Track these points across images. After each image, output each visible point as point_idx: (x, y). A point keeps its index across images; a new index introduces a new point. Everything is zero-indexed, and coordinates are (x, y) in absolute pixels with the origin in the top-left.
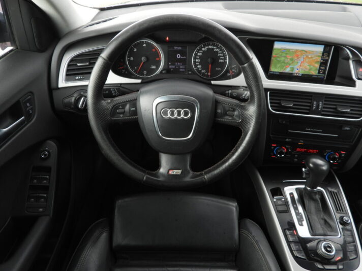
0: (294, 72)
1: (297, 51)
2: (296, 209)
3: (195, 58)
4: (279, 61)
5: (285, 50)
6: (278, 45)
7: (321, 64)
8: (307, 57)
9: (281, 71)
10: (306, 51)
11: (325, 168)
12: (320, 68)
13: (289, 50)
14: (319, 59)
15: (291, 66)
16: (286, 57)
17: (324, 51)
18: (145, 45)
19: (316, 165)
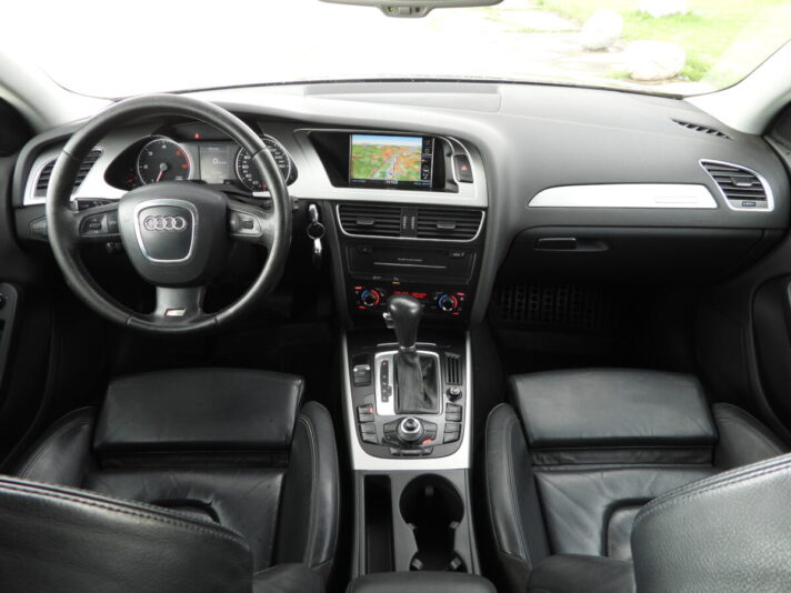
0: (386, 178)
1: (385, 148)
3: (241, 164)
4: (362, 163)
5: (368, 146)
6: (357, 141)
7: (423, 165)
8: (402, 155)
9: (369, 178)
10: (398, 148)
11: (414, 311)
12: (422, 172)
13: (374, 147)
14: (419, 158)
15: (381, 170)
16: (371, 157)
17: (424, 146)
18: (164, 147)
19: (400, 306)
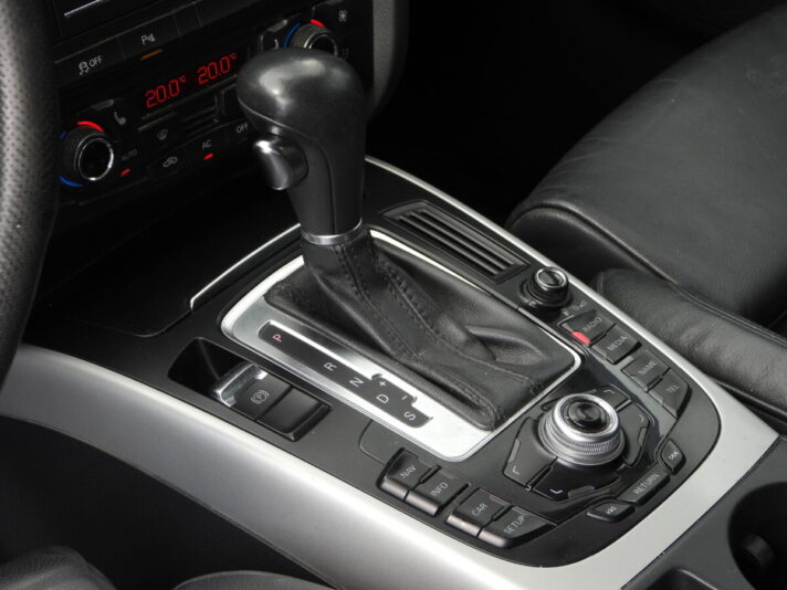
2: (343, 376)
